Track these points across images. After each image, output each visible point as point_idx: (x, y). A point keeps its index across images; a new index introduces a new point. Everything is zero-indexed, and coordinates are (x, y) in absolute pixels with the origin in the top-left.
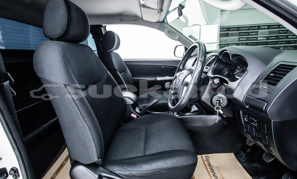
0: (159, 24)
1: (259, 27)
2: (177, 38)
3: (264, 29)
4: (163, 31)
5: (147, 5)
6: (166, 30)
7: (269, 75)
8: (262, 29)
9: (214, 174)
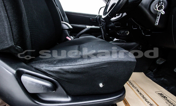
9: (133, 86)
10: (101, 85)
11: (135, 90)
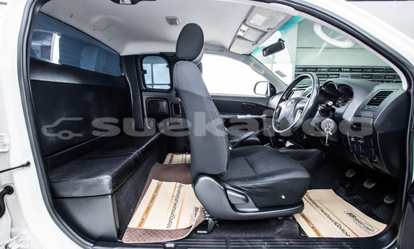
0: (246, 56)
1: (340, 69)
2: (263, 73)
3: (346, 71)
4: (248, 64)
5: (245, 37)
6: (252, 64)
7: (372, 99)
8: (343, 72)
9: (317, 206)
10: (283, 197)
11: (319, 210)
